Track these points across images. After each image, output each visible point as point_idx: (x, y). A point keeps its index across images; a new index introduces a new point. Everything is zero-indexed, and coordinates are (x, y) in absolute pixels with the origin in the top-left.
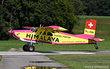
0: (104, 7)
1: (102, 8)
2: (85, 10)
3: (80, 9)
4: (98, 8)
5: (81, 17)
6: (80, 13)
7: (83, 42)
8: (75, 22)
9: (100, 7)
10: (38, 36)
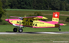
0: (22, 3)
1: (21, 4)
2: (9, 5)
3: (6, 4)
4: (18, 4)
5: (7, 10)
6: (6, 7)
7: (51, 26)
8: (3, 13)
9: (19, 3)
10: (24, 22)
